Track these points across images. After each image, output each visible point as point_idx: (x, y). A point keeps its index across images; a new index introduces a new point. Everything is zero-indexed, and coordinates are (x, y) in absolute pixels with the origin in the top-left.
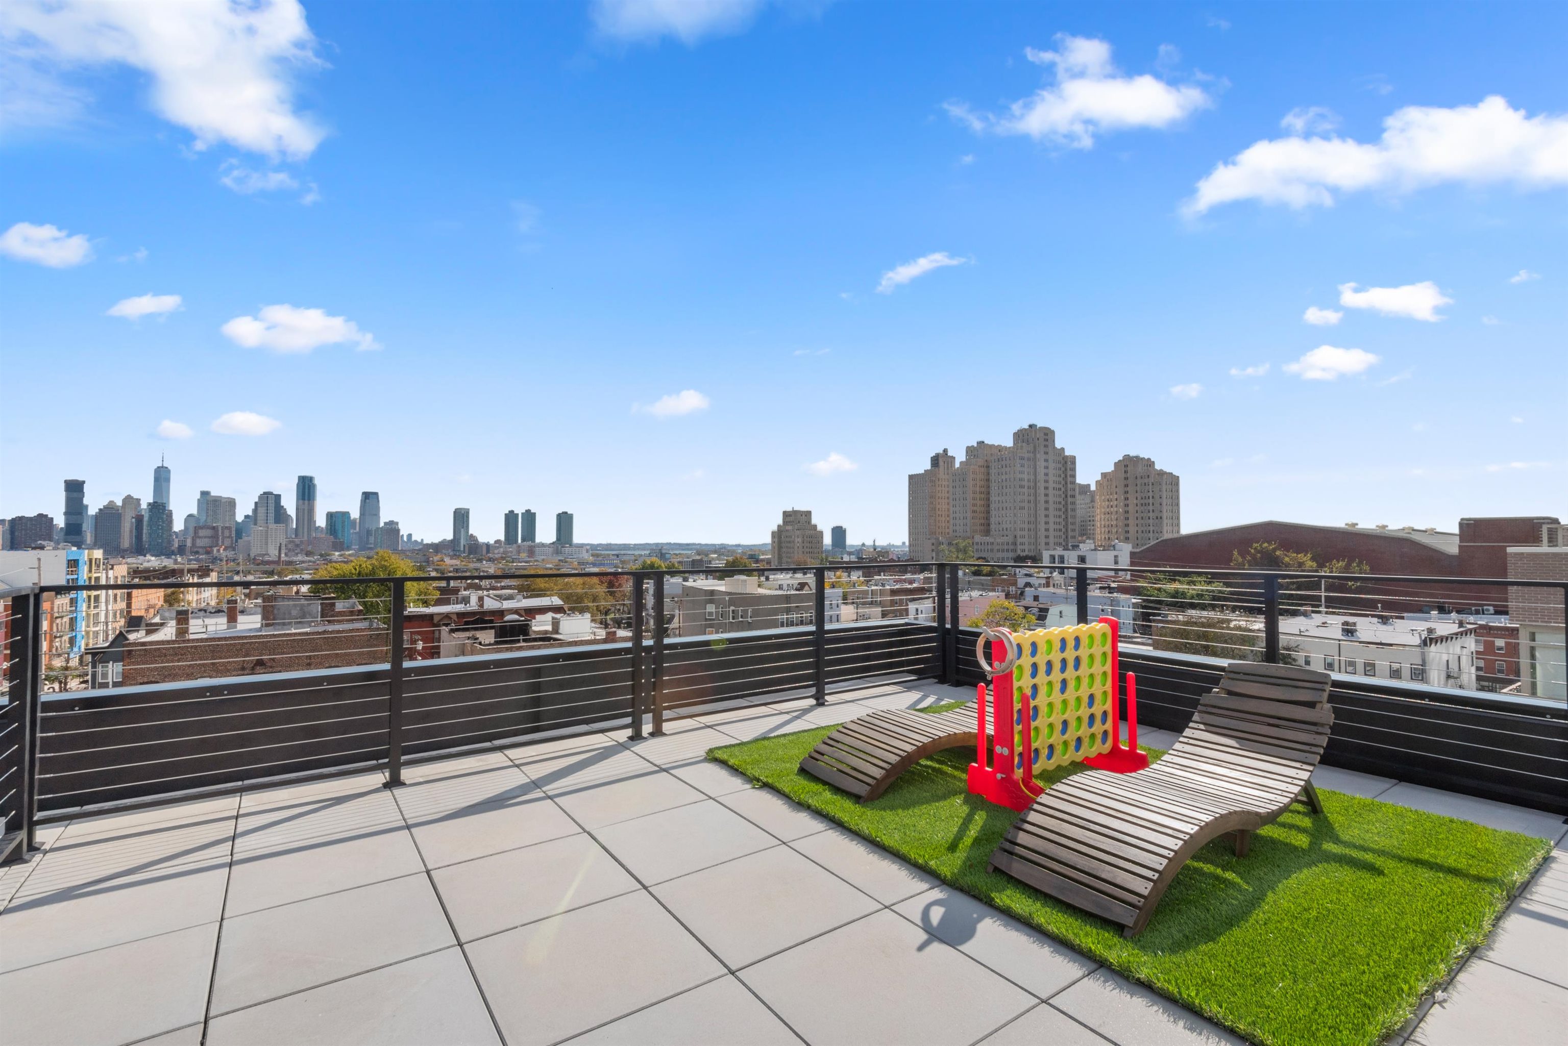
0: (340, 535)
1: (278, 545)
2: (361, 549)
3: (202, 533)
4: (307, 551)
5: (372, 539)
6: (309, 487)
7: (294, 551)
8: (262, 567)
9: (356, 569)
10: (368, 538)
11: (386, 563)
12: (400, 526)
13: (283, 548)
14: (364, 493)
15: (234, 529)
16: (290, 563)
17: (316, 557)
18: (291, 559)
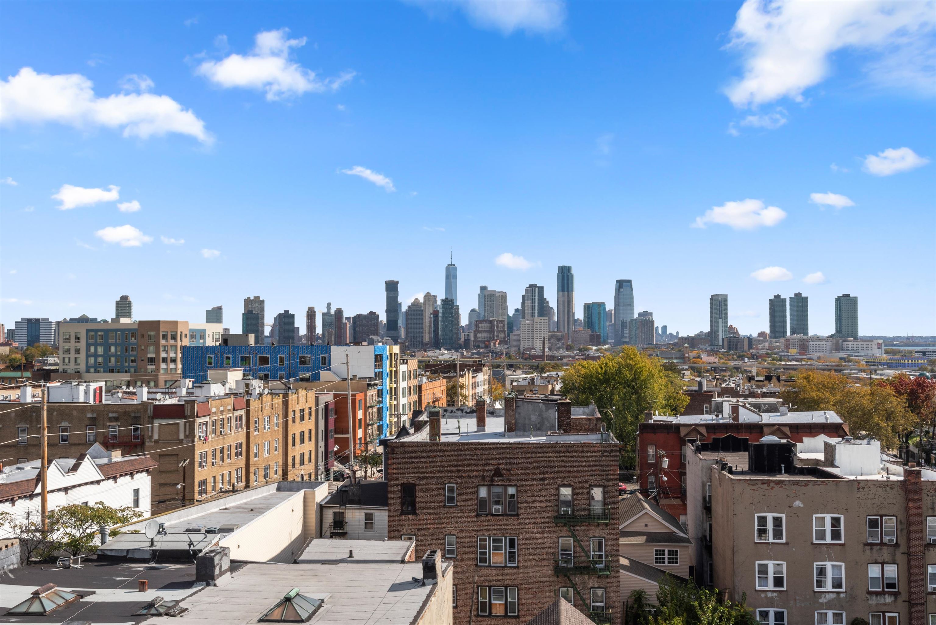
0: (596, 328)
1: (543, 339)
2: (616, 344)
3: (482, 327)
4: (567, 346)
5: (627, 332)
6: (568, 276)
7: (556, 345)
8: (527, 362)
10: (623, 331)
11: (633, 363)
12: (655, 318)
13: (547, 342)
14: (618, 281)
15: (506, 323)
16: (552, 358)
17: (575, 352)
18: (553, 354)
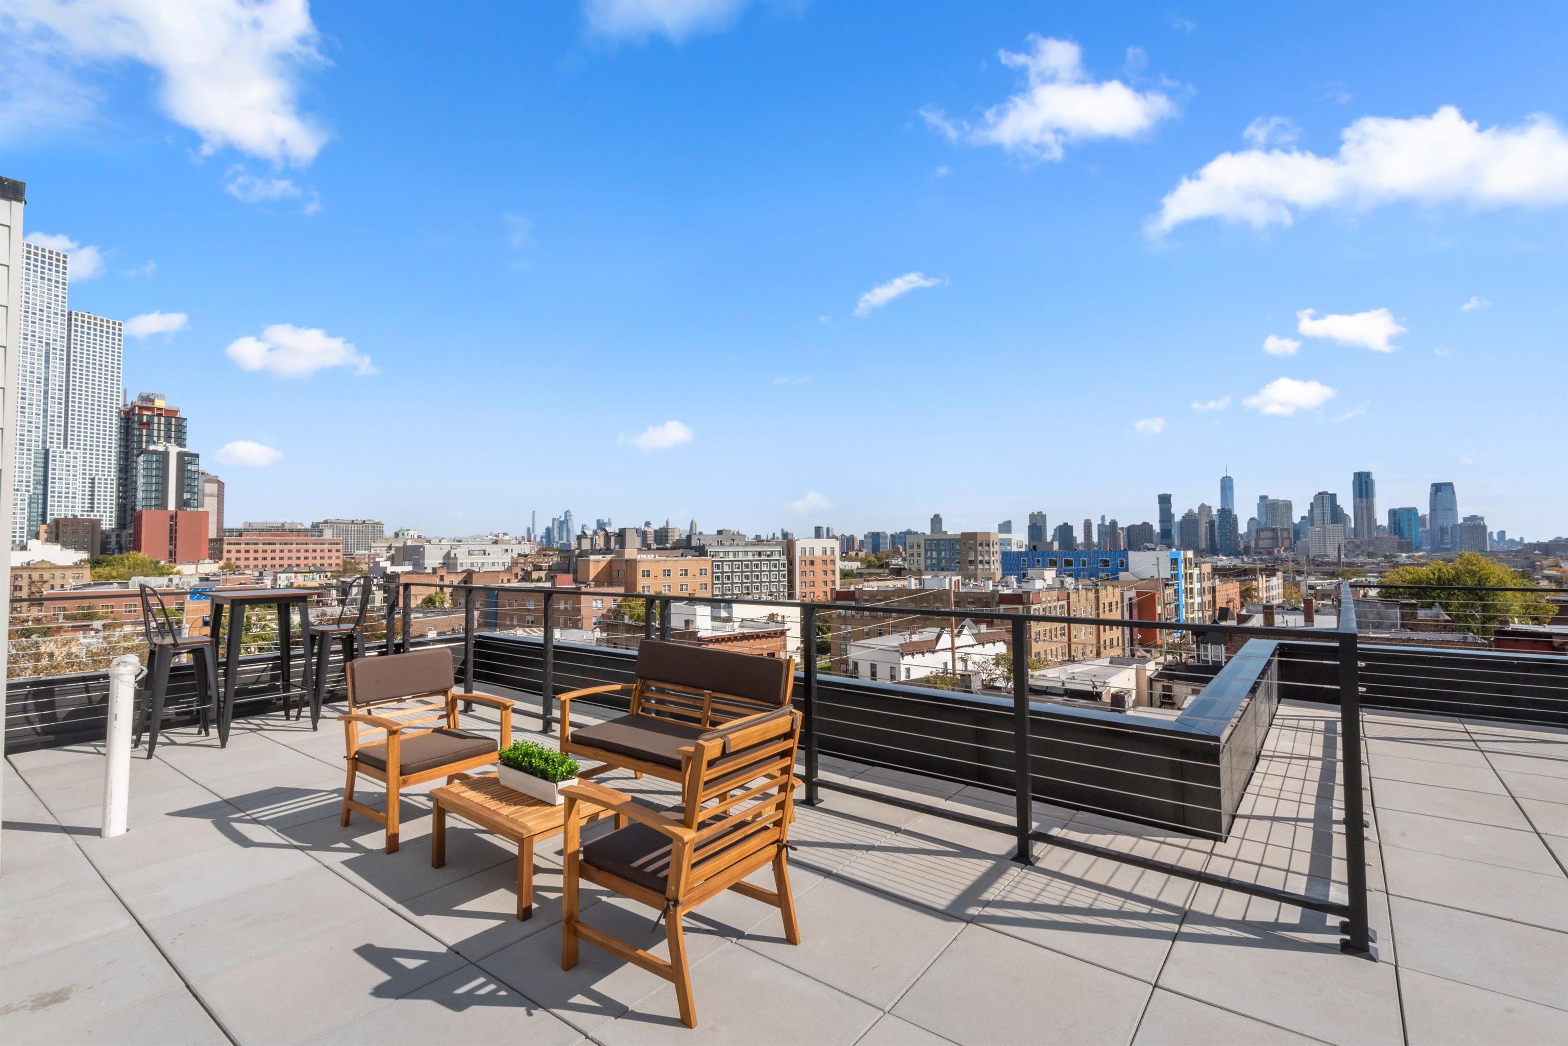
0: (1406, 534)
1: (1337, 546)
2: (1434, 550)
3: (1263, 535)
4: (1369, 553)
5: (1447, 539)
6: (1367, 483)
7: (1354, 552)
8: (1322, 568)
9: (1434, 574)
10: (1442, 538)
11: (1474, 568)
12: (1486, 522)
13: (1342, 548)
14: (1433, 485)
15: (1292, 530)
16: (1350, 565)
17: (1379, 559)
18: (1352, 560)
